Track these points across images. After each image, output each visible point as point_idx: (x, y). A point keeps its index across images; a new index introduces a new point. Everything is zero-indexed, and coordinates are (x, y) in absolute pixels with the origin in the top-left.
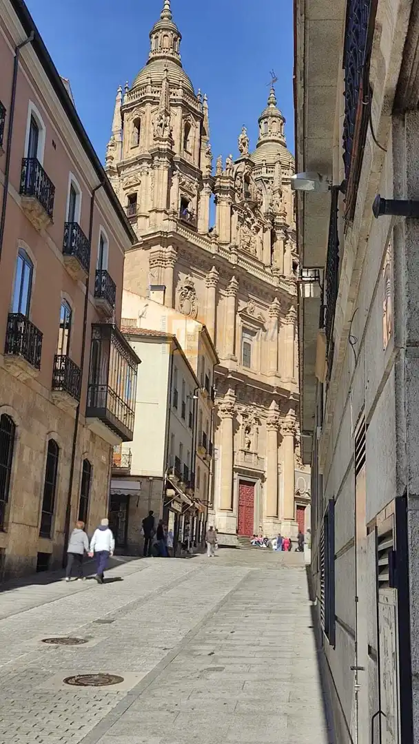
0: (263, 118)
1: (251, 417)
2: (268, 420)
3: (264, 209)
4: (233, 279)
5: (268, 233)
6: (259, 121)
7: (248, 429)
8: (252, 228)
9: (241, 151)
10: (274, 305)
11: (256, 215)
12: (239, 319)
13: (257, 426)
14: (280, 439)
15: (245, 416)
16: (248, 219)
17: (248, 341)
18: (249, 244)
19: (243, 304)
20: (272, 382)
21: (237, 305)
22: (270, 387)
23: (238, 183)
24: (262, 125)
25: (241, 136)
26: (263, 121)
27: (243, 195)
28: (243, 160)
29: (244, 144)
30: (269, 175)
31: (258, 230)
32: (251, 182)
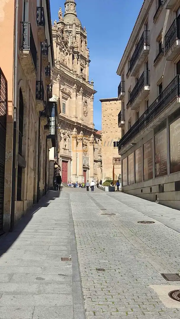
0: (67, 3)
1: (66, 134)
2: (73, 135)
3: (69, 45)
4: (59, 76)
5: (71, 55)
6: (65, 4)
7: (65, 140)
8: (65, 53)
9: (60, 18)
10: (74, 87)
11: (67, 48)
12: (61, 93)
13: (68, 138)
14: (77, 143)
15: (64, 134)
16: (63, 49)
17: (64, 103)
18: (64, 60)
19: (62, 87)
20: (74, 120)
21: (60, 87)
22: (74, 122)
23: (59, 33)
24: (67, 6)
25: (60, 11)
26: (67, 4)
27: (61, 38)
28: (61, 22)
29: (61, 15)
30: (70, 29)
31: (67, 54)
32: (64, 32)
